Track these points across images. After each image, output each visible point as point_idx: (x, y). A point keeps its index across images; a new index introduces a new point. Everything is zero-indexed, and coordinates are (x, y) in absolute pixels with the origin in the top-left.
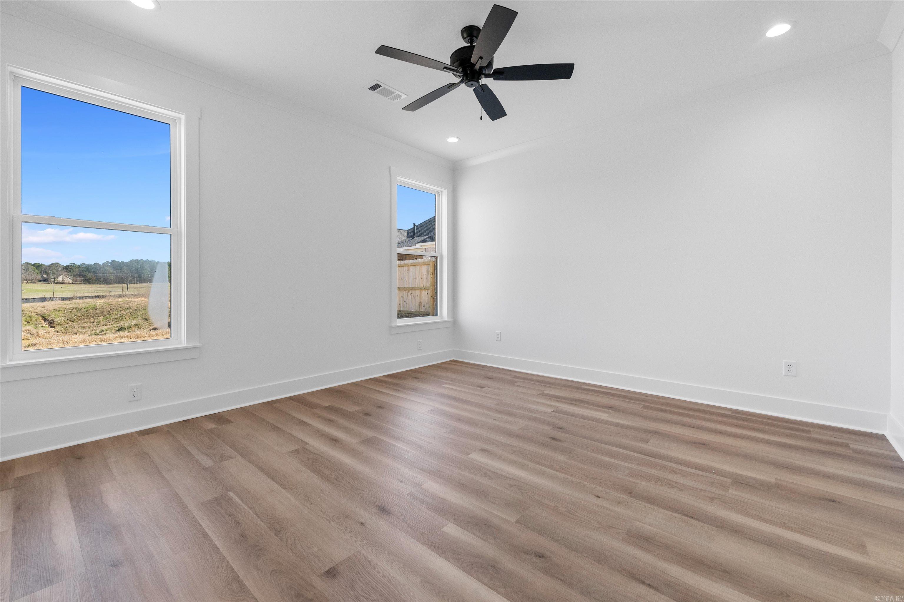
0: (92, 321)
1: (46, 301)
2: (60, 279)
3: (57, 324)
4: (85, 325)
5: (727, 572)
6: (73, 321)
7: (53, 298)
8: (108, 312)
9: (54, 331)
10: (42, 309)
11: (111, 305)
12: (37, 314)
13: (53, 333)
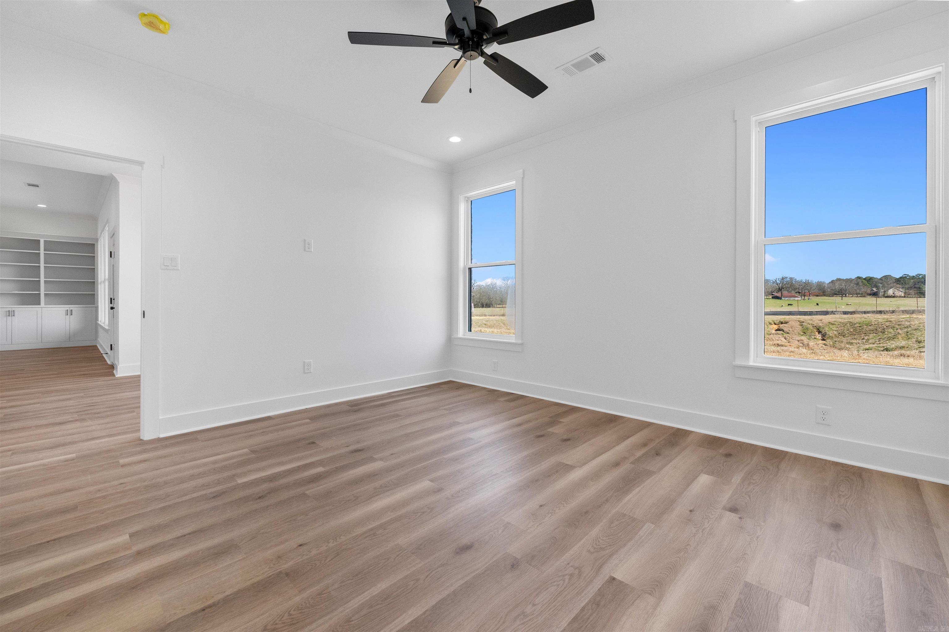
0: (862, 338)
1: (828, 315)
2: (890, 292)
3: (828, 338)
4: (853, 341)
5: (133, 588)
6: (843, 336)
7: (835, 311)
8: (883, 329)
9: (823, 344)
10: (819, 322)
11: (890, 321)
12: (813, 327)
13: (821, 345)
